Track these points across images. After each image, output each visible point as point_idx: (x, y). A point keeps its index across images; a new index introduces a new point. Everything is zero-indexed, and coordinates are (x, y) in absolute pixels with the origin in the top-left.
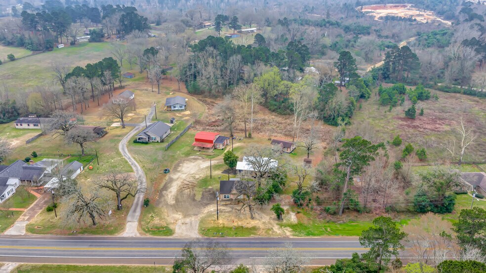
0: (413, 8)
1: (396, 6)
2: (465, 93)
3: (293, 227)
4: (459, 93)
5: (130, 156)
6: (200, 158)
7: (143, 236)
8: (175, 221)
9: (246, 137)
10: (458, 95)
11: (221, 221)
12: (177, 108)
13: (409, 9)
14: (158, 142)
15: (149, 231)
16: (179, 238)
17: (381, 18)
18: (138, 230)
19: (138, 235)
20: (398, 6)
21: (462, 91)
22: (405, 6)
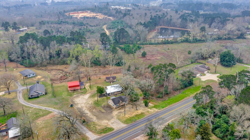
0: (91, 13)
1: (82, 12)
2: (149, 44)
3: (154, 107)
4: (147, 44)
5: (38, 106)
6: (79, 95)
7: (101, 136)
8: (107, 124)
9: (88, 80)
10: (148, 45)
11: (126, 116)
12: (31, 76)
13: (90, 13)
14: (44, 95)
15: (101, 133)
16: (118, 129)
17: (81, 18)
18: (95, 135)
19: (99, 137)
20: (83, 12)
21: (148, 44)
22: (87, 12)
